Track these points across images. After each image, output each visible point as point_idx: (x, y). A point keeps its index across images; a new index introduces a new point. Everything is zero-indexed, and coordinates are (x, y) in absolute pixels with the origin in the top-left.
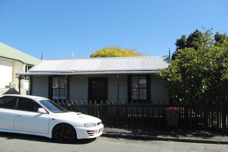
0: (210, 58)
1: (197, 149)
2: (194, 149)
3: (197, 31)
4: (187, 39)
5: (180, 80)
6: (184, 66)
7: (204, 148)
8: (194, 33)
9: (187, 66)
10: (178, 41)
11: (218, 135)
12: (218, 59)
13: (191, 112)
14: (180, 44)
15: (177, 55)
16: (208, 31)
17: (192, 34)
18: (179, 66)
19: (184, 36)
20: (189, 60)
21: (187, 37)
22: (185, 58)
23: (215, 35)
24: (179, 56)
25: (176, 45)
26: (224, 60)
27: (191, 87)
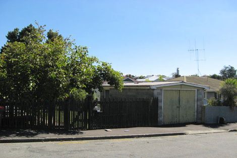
0: (37, 55)
1: (19, 149)
2: (16, 149)
3: (31, 25)
4: (20, 33)
5: (5, 76)
6: (11, 61)
7: (27, 147)
8: (28, 27)
9: (15, 61)
10: (9, 33)
11: (42, 133)
12: (45, 57)
13: (16, 110)
14: (12, 37)
15: (6, 49)
16: (41, 27)
17: (25, 28)
18: (5, 61)
19: (17, 30)
20: (17, 55)
21: (20, 31)
22: (13, 53)
23: (48, 33)
24: (8, 50)
25: (7, 37)
26: (51, 58)
27: (17, 84)
